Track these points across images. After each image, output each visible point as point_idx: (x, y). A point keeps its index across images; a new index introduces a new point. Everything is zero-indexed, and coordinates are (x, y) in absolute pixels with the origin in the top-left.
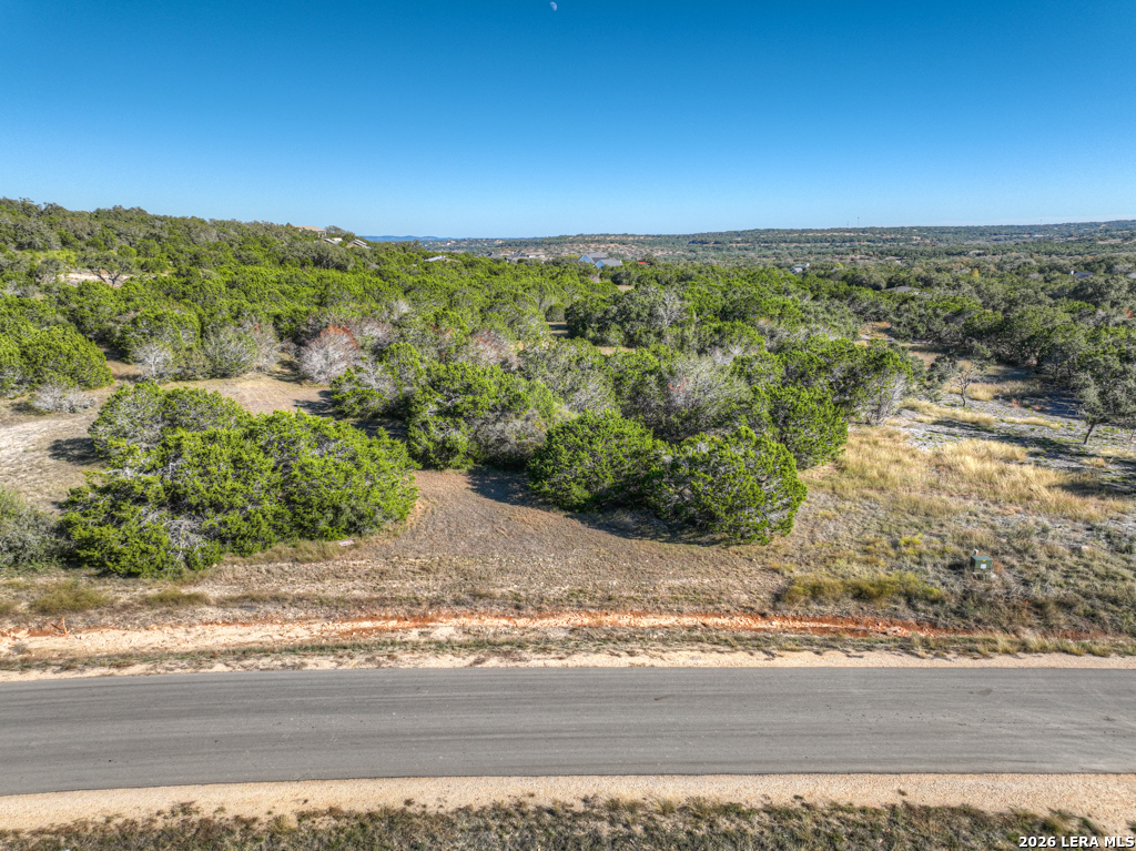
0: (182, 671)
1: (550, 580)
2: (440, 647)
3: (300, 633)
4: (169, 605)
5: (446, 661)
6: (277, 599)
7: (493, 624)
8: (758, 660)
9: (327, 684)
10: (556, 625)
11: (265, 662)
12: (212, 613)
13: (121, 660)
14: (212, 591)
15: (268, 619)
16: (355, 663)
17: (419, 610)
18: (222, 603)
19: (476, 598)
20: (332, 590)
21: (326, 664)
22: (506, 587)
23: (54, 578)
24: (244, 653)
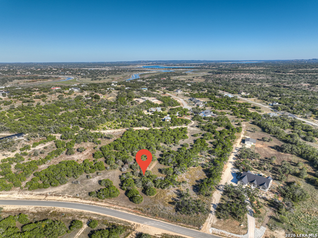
0: (101, 207)
1: (122, 204)
2: (113, 208)
3: (107, 205)
4: (102, 202)
5: (113, 209)
6: (107, 202)
7: (117, 207)
8: (127, 212)
9: (107, 209)
10: (120, 208)
11: (105, 207)
12: (104, 203)
13: (99, 205)
14: (104, 201)
15: (106, 204)
16: (108, 208)
17: (114, 205)
18: (104, 202)
19: (117, 205)
20: (110, 202)
21: (107, 208)
22: (119, 204)
23: (97, 198)
24: (104, 206)
